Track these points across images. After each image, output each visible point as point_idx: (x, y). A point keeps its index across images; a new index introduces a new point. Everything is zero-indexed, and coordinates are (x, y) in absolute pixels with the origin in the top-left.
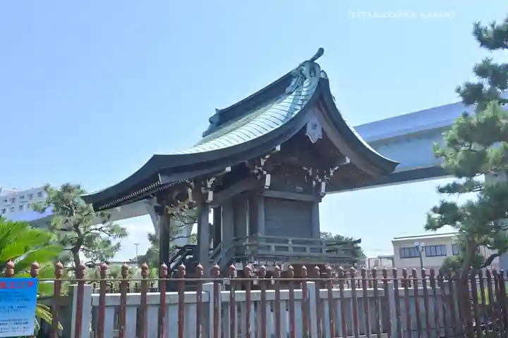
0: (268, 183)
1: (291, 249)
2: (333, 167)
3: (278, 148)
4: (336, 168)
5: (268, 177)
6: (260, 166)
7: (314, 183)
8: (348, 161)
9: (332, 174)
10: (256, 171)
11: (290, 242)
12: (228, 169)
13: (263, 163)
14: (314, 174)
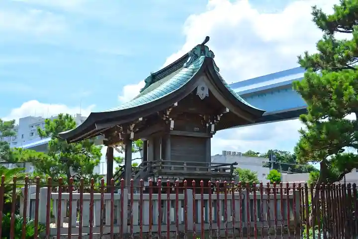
0: (172, 126)
1: (185, 169)
2: (219, 115)
3: (176, 104)
4: (222, 115)
5: (172, 122)
6: (166, 115)
7: (207, 125)
8: (228, 110)
9: (219, 119)
10: (164, 119)
11: (185, 165)
12: (141, 119)
13: (168, 114)
14: (208, 119)
